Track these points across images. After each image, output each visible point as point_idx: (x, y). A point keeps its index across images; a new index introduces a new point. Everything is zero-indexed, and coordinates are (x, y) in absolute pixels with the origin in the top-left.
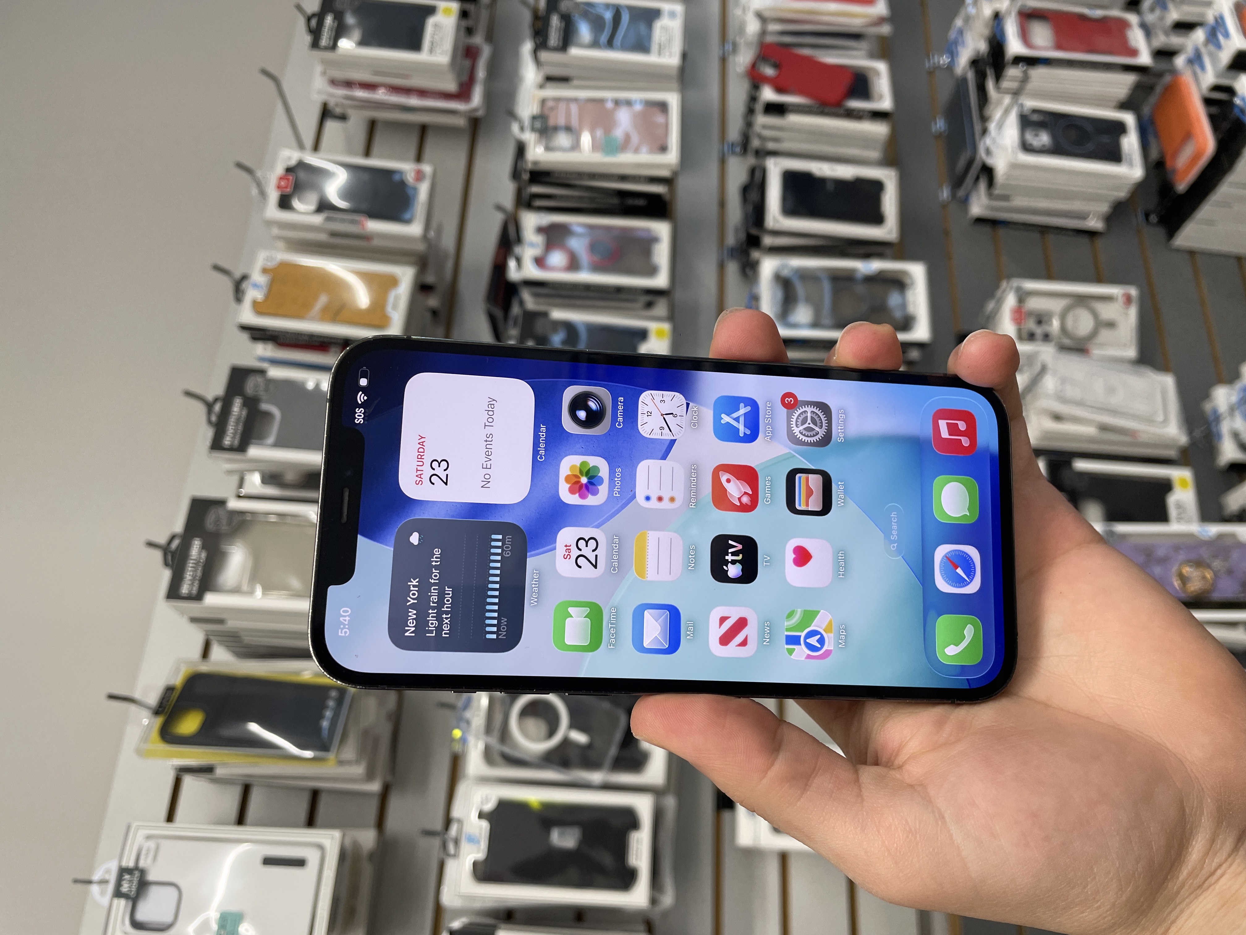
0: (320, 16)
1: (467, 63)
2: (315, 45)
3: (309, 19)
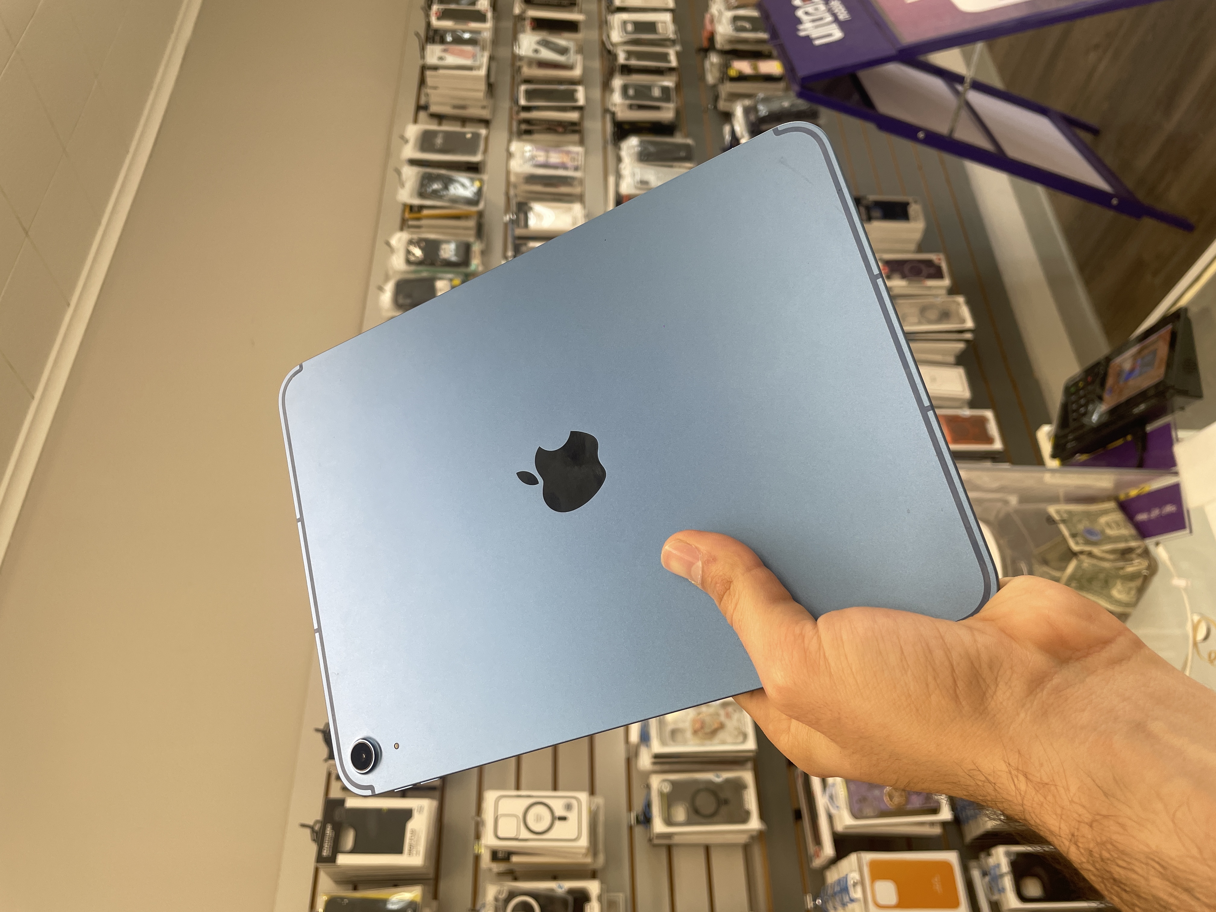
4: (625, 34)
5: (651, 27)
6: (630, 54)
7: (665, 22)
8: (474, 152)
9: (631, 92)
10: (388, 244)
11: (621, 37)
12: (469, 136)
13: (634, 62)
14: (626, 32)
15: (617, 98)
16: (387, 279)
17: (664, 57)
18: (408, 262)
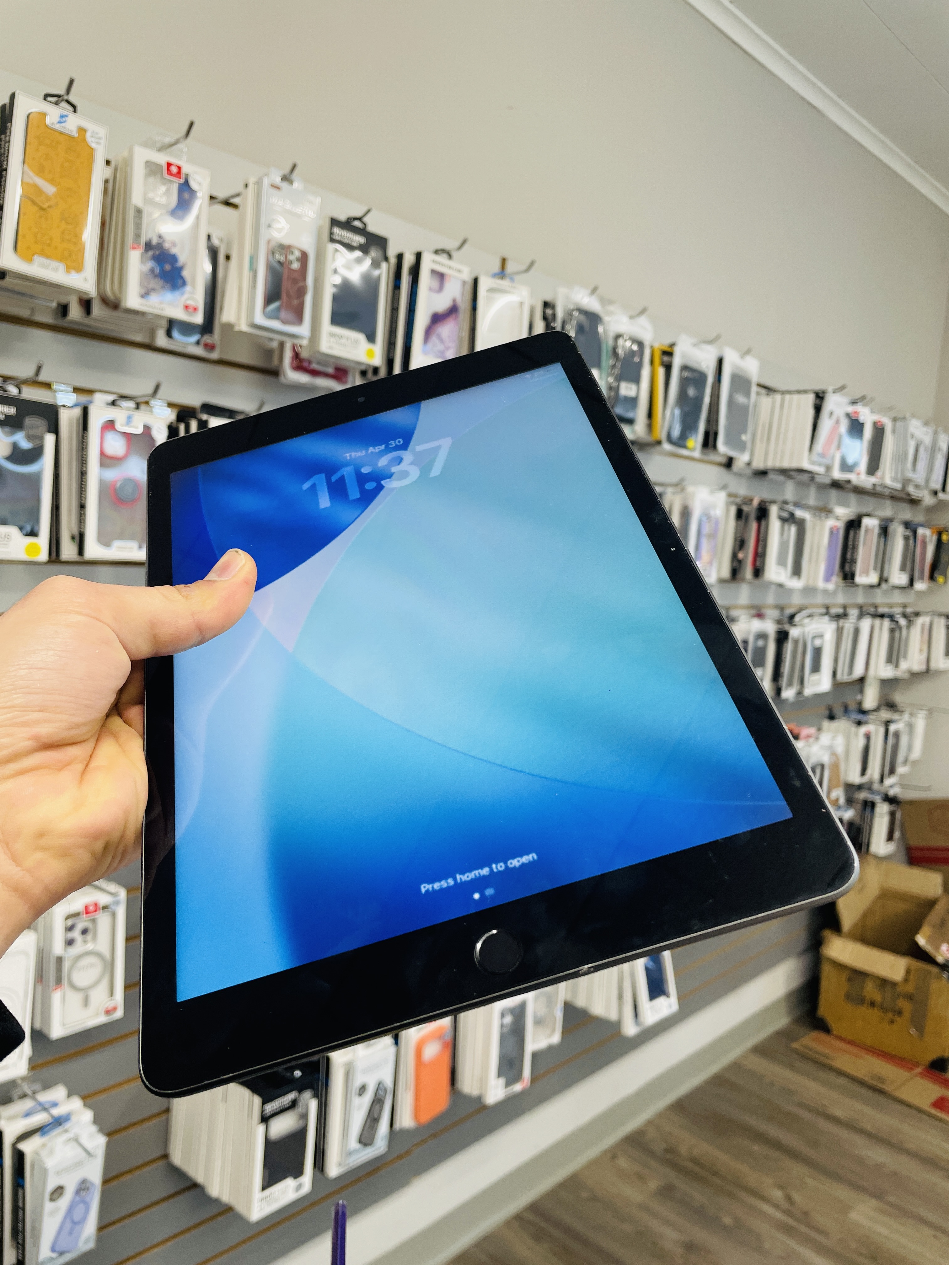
0: (362, 231)
1: (330, 370)
2: (334, 222)
3: (360, 219)
4: (810, 636)
5: (816, 668)
6: (796, 642)
7: (819, 683)
8: (727, 443)
9: (760, 643)
10: (643, 311)
11: (809, 633)
12: (744, 437)
13: (789, 647)
14: (814, 638)
15: (757, 625)
16: (605, 302)
17: (790, 684)
18: (618, 337)
